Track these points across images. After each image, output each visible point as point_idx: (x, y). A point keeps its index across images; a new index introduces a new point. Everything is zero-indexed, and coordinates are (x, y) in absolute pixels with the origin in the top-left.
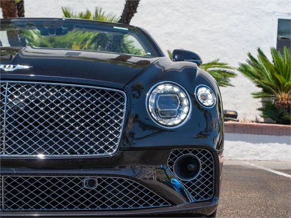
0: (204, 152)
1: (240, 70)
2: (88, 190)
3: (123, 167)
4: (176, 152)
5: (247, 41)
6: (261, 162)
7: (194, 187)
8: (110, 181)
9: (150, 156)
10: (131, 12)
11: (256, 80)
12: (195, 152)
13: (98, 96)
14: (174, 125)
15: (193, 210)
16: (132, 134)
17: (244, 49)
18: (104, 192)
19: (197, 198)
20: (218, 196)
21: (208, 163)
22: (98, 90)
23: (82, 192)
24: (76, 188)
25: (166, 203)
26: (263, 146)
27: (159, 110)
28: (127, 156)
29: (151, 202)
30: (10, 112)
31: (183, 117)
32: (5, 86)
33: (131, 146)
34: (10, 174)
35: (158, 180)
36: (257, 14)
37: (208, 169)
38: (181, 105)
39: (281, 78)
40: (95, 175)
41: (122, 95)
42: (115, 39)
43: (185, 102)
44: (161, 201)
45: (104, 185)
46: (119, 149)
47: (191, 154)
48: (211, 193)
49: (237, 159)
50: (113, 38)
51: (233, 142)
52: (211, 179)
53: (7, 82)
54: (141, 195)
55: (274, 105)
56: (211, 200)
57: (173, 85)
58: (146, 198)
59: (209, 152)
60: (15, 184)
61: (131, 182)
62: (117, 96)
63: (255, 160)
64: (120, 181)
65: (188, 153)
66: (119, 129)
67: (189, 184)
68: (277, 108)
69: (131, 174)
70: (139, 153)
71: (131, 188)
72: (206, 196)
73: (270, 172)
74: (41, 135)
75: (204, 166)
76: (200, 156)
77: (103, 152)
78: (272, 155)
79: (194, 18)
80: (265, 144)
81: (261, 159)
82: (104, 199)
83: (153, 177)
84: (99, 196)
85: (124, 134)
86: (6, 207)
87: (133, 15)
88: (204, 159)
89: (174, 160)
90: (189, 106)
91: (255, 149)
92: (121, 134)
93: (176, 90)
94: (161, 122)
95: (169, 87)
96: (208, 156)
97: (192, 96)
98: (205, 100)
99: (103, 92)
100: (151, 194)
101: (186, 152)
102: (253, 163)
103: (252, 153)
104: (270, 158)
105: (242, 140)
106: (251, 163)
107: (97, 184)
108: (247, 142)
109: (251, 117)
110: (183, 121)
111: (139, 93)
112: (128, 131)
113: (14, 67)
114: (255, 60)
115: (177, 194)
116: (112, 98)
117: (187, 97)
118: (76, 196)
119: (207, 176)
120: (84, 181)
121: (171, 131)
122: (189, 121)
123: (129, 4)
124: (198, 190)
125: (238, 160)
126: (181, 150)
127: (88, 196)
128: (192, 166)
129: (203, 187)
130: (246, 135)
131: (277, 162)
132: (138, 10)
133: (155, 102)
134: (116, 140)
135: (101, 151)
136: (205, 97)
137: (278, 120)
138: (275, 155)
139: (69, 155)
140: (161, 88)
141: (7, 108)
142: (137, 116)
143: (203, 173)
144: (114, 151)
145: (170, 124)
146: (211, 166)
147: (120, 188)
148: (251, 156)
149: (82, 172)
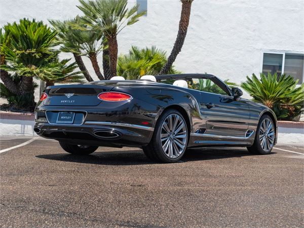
1: (242, 87)
5: (244, 67)
10: (177, 51)
11: (252, 93)
17: (242, 72)
36: (251, 50)
39: (267, 92)
42: (167, 67)
79: (211, 52)
87: (178, 53)
114: (251, 81)
123: (177, 47)
132: (182, 50)
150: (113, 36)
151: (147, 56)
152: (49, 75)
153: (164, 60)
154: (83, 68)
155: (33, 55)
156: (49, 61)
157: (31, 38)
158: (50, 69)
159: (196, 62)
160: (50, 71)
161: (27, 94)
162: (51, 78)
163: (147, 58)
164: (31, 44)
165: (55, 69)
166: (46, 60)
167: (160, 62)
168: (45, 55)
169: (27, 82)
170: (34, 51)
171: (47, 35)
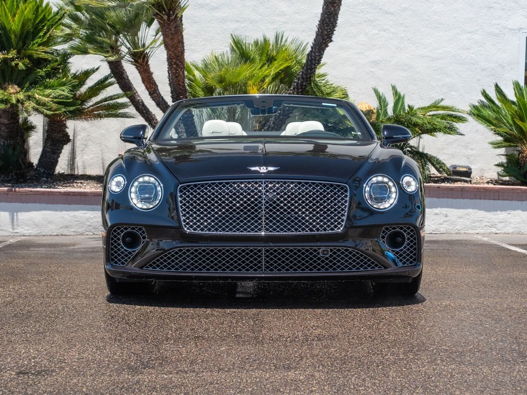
0: (408, 228)
1: (471, 114)
2: (323, 257)
3: (346, 240)
4: (387, 229)
5: (483, 70)
6: (498, 235)
7: (401, 255)
8: (339, 250)
9: (368, 232)
10: (324, 41)
11: (493, 127)
12: (401, 228)
13: (328, 188)
14: (385, 208)
15: (401, 272)
16: (354, 216)
18: (335, 259)
19: (404, 263)
20: (420, 262)
21: (412, 236)
22: (328, 184)
23: (319, 259)
24: (315, 256)
25: (380, 267)
26: (501, 215)
27: (373, 196)
28: (351, 232)
29: (369, 266)
30: (267, 202)
31: (392, 201)
32: (262, 183)
33: (354, 225)
34: (269, 246)
35: (373, 250)
36: (497, 31)
37: (412, 241)
38: (390, 192)
40: (328, 246)
41: (346, 187)
42: (304, 76)
43: (393, 189)
44: (376, 265)
45: (335, 253)
46: (345, 227)
47: (398, 230)
48: (415, 260)
49: (466, 232)
50: (302, 75)
51: (462, 210)
52: (415, 249)
53: (263, 180)
54: (362, 261)
55: (518, 159)
56: (415, 265)
57: (383, 176)
58: (365, 263)
59: (412, 228)
60: (271, 254)
61: (354, 251)
62: (342, 188)
63: (490, 233)
64: (346, 250)
65: (396, 229)
66: (345, 213)
67: (397, 253)
68: (522, 163)
69: (353, 245)
70: (359, 230)
71: (354, 255)
72: (411, 262)
73: (503, 248)
74: (289, 218)
75: (408, 239)
76: (405, 231)
77: (333, 229)
78: (512, 226)
80: (503, 212)
81: (498, 232)
82: (335, 264)
83: (369, 248)
84: (331, 261)
85: (348, 216)
86: (265, 270)
87: (327, 46)
88: (409, 234)
89: (386, 234)
90: (396, 193)
91: (490, 219)
92: (346, 216)
93: (386, 180)
94: (375, 206)
95: (380, 179)
96: (412, 231)
97: (398, 184)
98: (409, 186)
99: (332, 185)
100: (369, 260)
101: (395, 228)
102: (487, 237)
103: (485, 224)
104: (509, 229)
105: (473, 208)
106: (484, 237)
107: (330, 253)
108: (480, 210)
109: (491, 174)
110: (391, 204)
111: (360, 184)
112: (351, 215)
113: (267, 169)
115: (391, 262)
116: (339, 190)
117: (394, 185)
118: (315, 262)
119: (411, 247)
120: (320, 251)
121: (383, 213)
122: (396, 205)
123: (322, 32)
124: (404, 258)
125: (468, 234)
126: (391, 227)
127: (323, 262)
128: (400, 239)
129: (408, 255)
130: (478, 201)
131: (520, 236)
132: (334, 38)
133: (370, 190)
134: (343, 221)
135: (332, 229)
136: (409, 184)
137: (523, 180)
138: (516, 226)
139: (309, 232)
140: (374, 179)
141: (265, 200)
142: (359, 203)
143: (408, 244)
144: (341, 229)
145: (382, 207)
146: (415, 239)
147: (346, 256)
148: (486, 228)
149: (319, 244)
150: (169, 16)
151: (265, 55)
152: (44, 105)
153: (299, 63)
154: (126, 86)
155: (13, 64)
156: (49, 75)
157: (8, 27)
158: (48, 91)
159: (376, 63)
160: (48, 96)
161: (9, 146)
162: (50, 110)
163: (264, 58)
164: (8, 39)
165: (58, 92)
166: (42, 72)
167: (288, 68)
168: (39, 62)
169: (6, 121)
170: (12, 54)
171: (44, 19)
